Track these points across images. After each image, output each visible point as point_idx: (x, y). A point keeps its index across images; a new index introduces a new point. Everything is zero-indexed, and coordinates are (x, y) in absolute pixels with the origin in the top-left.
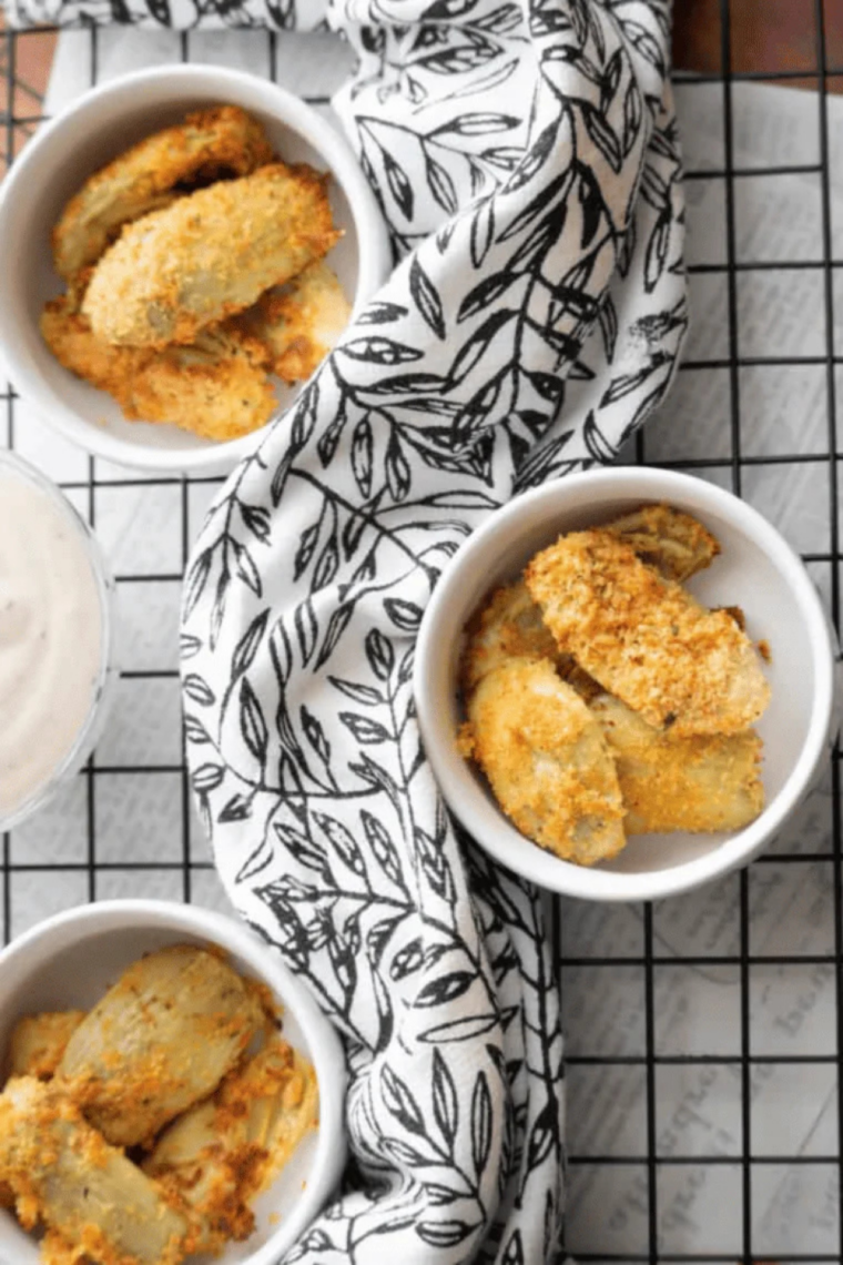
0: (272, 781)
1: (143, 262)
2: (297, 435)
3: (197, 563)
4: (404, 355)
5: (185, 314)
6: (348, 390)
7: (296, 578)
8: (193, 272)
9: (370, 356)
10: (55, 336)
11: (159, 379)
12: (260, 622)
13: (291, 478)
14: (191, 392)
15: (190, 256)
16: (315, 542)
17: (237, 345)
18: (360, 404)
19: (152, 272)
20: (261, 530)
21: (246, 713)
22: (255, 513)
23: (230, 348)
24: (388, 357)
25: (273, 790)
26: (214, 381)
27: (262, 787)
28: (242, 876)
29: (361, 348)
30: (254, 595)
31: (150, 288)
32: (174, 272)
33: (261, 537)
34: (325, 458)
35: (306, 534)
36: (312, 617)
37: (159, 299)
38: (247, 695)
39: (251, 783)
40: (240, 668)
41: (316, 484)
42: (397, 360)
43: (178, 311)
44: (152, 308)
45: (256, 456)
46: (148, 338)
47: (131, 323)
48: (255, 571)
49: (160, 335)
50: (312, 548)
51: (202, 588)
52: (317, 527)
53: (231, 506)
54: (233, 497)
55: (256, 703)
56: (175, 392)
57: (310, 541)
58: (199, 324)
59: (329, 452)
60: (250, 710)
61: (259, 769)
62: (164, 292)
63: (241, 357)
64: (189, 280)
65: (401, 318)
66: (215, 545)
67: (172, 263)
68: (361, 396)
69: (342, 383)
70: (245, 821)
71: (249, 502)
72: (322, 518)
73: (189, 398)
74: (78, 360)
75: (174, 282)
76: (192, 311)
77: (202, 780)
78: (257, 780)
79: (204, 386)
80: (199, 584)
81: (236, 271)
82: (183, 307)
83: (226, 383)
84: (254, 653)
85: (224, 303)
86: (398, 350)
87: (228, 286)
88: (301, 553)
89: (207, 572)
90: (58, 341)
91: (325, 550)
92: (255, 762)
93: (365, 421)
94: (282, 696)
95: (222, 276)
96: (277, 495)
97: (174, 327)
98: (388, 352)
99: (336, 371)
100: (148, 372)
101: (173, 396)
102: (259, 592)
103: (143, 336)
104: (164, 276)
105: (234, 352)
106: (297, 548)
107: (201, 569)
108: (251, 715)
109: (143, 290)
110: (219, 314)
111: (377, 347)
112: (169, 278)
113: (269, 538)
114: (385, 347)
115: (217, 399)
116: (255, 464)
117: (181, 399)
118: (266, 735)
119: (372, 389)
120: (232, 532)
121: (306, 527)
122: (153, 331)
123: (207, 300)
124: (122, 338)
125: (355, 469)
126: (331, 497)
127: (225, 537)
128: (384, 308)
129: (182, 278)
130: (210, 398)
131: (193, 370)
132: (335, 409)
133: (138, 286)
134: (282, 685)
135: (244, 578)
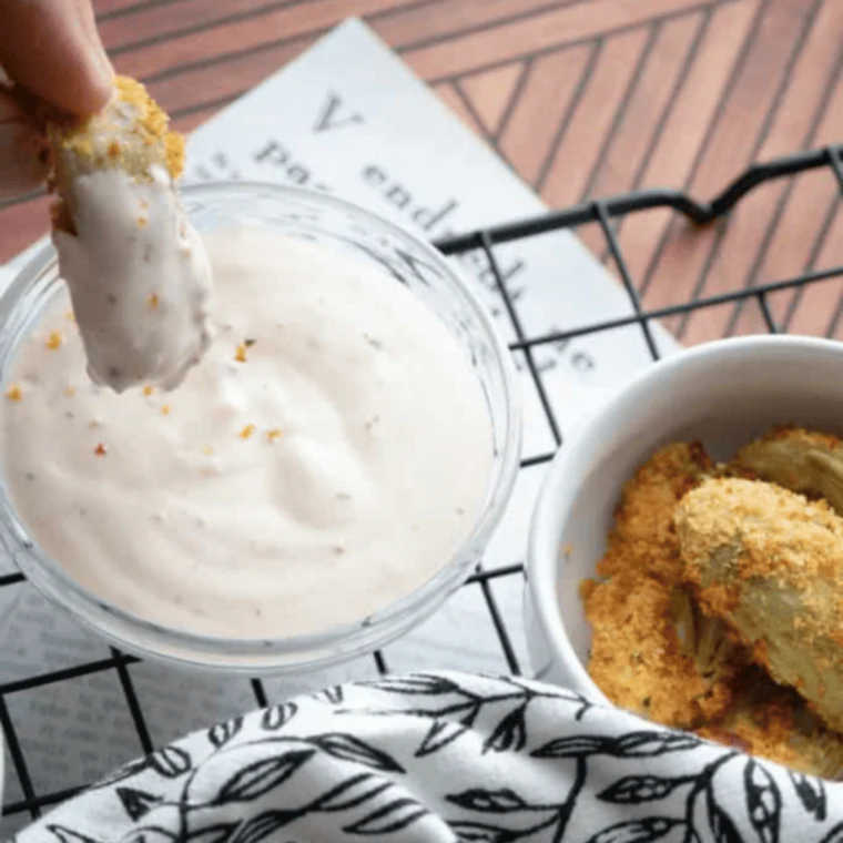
0: (194, 818)
1: (786, 524)
2: (630, 741)
3: (434, 678)
4: (767, 833)
5: (737, 591)
6: (704, 780)
7: (451, 798)
8: (793, 587)
9: (754, 795)
10: (661, 465)
11: (645, 598)
12: (386, 762)
13: (573, 762)
14: (641, 639)
15: (811, 578)
16: (502, 810)
17: (715, 677)
18: (691, 801)
19: (777, 538)
20: (498, 743)
21: (272, 765)
22: (516, 732)
23: (709, 670)
24: (759, 814)
25: (184, 823)
26: (663, 658)
27: (184, 808)
28: (59, 831)
29: (759, 779)
30: (417, 747)
31: (758, 538)
32: (785, 562)
33: (489, 744)
34: (609, 795)
35: (509, 794)
36: (412, 818)
37: (747, 553)
38: (295, 760)
39: (185, 797)
40: (325, 744)
41: (575, 792)
42: (758, 825)
43: (738, 581)
44: (733, 548)
45: (587, 705)
46: (695, 556)
47: (708, 528)
48: (446, 741)
49: (702, 569)
50: (495, 808)
51: (404, 691)
52: (522, 805)
53: (518, 696)
54: (529, 694)
55: (287, 774)
56: (635, 620)
57: (503, 802)
58: (729, 616)
59: (619, 796)
60: (277, 768)
61: (205, 800)
62: (757, 556)
63: (702, 685)
64: (782, 584)
65: (811, 816)
66: (463, 693)
67: (797, 559)
68: (702, 797)
69: (710, 771)
70: (129, 819)
71: (528, 715)
72: (535, 808)
73: (632, 637)
74: (639, 501)
75: (772, 566)
76: (743, 599)
77: (165, 757)
78: (192, 802)
79: (654, 649)
80: (410, 687)
81: (810, 639)
82: (746, 586)
83: (665, 673)
84: (347, 758)
85: (766, 638)
86: (772, 821)
87: (788, 636)
88: (483, 794)
89: (426, 693)
90: (657, 470)
91: (494, 828)
92: (213, 793)
93: (671, 823)
94: (302, 812)
95: (797, 622)
96: (546, 752)
97: (717, 583)
98: (766, 812)
99: (724, 760)
100: (649, 582)
101: (628, 620)
102: (422, 752)
103: (695, 548)
104: (776, 552)
105: (707, 675)
106: (490, 787)
107: (429, 684)
108: (271, 770)
109: (752, 531)
110: (749, 636)
111: (767, 798)
112: (776, 558)
113: (491, 752)
114: (770, 807)
115: (641, 667)
116: (578, 706)
117: (628, 629)
118: (251, 798)
119: (714, 809)
120: (486, 707)
121: (519, 793)
122: (705, 560)
123: (762, 614)
124: (685, 525)
125: (607, 831)
126: (564, 812)
127: (476, 702)
128: (818, 794)
129: (781, 575)
130: (640, 660)
131: (668, 633)
132: (677, 773)
133: (755, 525)
134: (316, 806)
135: (435, 730)
